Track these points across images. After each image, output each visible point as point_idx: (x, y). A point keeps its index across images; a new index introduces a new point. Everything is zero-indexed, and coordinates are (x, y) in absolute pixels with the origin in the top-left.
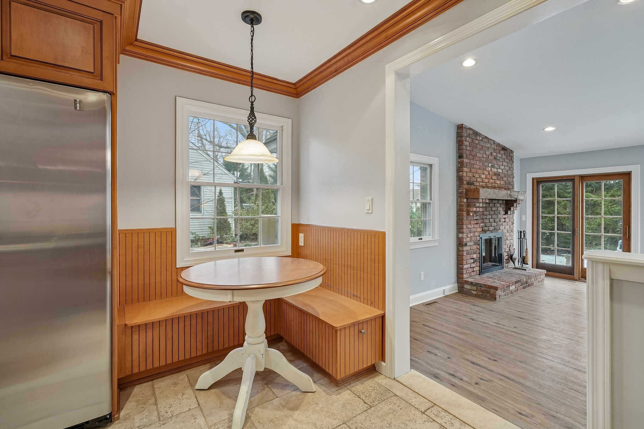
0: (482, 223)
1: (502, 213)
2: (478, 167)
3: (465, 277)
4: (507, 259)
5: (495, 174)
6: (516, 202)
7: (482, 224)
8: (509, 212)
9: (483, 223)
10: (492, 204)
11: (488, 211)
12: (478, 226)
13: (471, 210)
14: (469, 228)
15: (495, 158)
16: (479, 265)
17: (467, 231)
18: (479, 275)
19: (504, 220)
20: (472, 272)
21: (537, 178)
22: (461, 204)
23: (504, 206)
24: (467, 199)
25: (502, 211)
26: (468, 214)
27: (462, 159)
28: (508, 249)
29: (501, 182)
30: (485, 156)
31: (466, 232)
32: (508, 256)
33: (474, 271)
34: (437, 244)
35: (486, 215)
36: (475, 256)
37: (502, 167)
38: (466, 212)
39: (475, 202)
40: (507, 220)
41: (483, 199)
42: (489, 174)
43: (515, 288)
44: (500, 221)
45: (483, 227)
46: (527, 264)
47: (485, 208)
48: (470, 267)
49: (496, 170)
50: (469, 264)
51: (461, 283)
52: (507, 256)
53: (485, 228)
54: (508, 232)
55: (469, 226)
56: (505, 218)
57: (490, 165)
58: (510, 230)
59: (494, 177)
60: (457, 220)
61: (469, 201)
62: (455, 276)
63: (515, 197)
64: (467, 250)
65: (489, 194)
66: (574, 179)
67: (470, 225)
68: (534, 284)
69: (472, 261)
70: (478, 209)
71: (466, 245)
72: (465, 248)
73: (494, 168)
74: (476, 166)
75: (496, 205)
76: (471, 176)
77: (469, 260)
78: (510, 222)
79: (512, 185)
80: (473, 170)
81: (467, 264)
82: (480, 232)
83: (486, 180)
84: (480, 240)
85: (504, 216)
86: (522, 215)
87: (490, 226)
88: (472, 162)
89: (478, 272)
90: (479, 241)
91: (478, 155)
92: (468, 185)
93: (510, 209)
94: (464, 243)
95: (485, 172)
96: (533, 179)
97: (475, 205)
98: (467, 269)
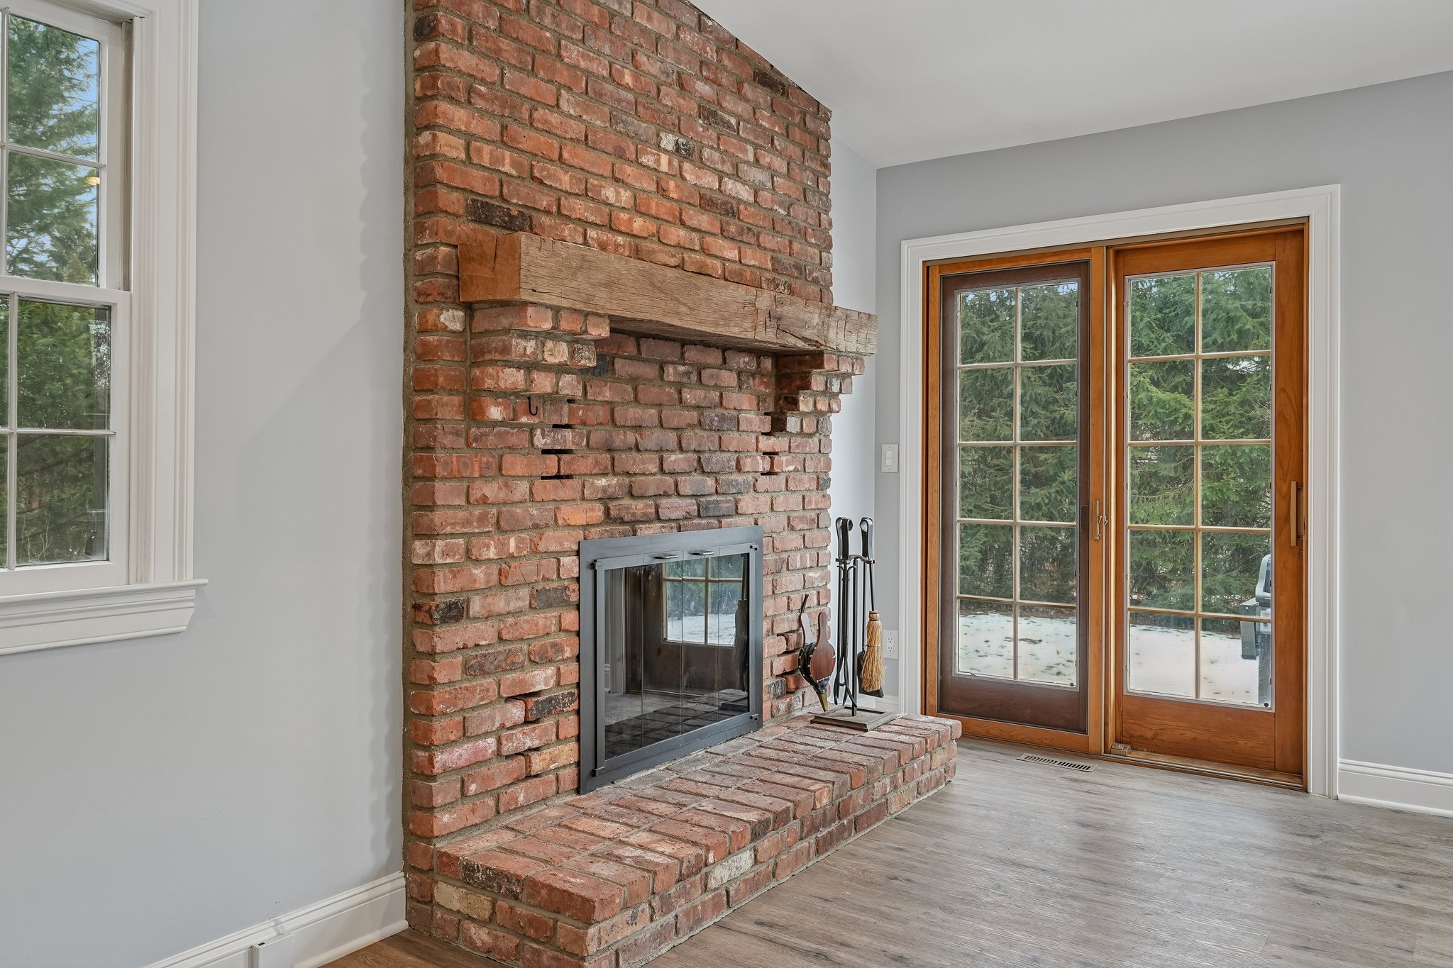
0: (604, 474)
1: (749, 421)
2: (576, 129)
3: (446, 826)
4: (784, 674)
5: (706, 203)
6: (821, 366)
7: (603, 482)
8: (792, 423)
9: (615, 474)
10: (681, 368)
11: (653, 405)
12: (568, 489)
13: (489, 383)
14: (484, 500)
15: (709, 114)
16: (575, 733)
17: (467, 522)
18: (578, 791)
19: (764, 465)
20: (517, 781)
21: (943, 264)
22: (425, 344)
23: (767, 386)
24: (469, 308)
25: (752, 416)
26: (473, 412)
27: (432, 45)
28: (794, 616)
29: (749, 252)
30: (628, 79)
31: (458, 529)
32: (789, 657)
33: (529, 777)
34: (177, 620)
35: (638, 428)
36: (541, 679)
37: (759, 176)
38: (456, 399)
39: (507, 331)
40: (785, 464)
41: (557, 310)
42: (662, 191)
43: (756, 862)
44: (739, 469)
45: (611, 499)
46: (878, 694)
47: (629, 388)
48: (498, 753)
49: (710, 181)
50: (487, 734)
51: (421, 871)
52: (783, 658)
53: (627, 502)
54: (793, 529)
55: (491, 490)
56: (771, 454)
57: (668, 141)
58: (802, 519)
59: (703, 220)
60: (406, 449)
61: (481, 323)
62: (386, 823)
63: (807, 334)
64: (465, 647)
65: (609, 285)
66: (1087, 263)
67: (495, 485)
68: (894, 808)
69: (517, 712)
70: (543, 383)
71: (456, 612)
72: (448, 637)
73: (702, 164)
74: (554, 118)
75: (712, 376)
76: (507, 168)
77: (486, 713)
78: (805, 477)
79: (815, 281)
80: (529, 139)
81: (465, 736)
82: (586, 527)
83: (638, 224)
84: (587, 576)
85: (767, 443)
86: (885, 447)
87: (666, 495)
88: (528, 87)
89: (569, 775)
90: (574, 586)
91: (572, 53)
92: (478, 220)
93: (793, 404)
94: (438, 600)
95: (629, 171)
96: (927, 267)
97: (506, 349)
98: (463, 774)
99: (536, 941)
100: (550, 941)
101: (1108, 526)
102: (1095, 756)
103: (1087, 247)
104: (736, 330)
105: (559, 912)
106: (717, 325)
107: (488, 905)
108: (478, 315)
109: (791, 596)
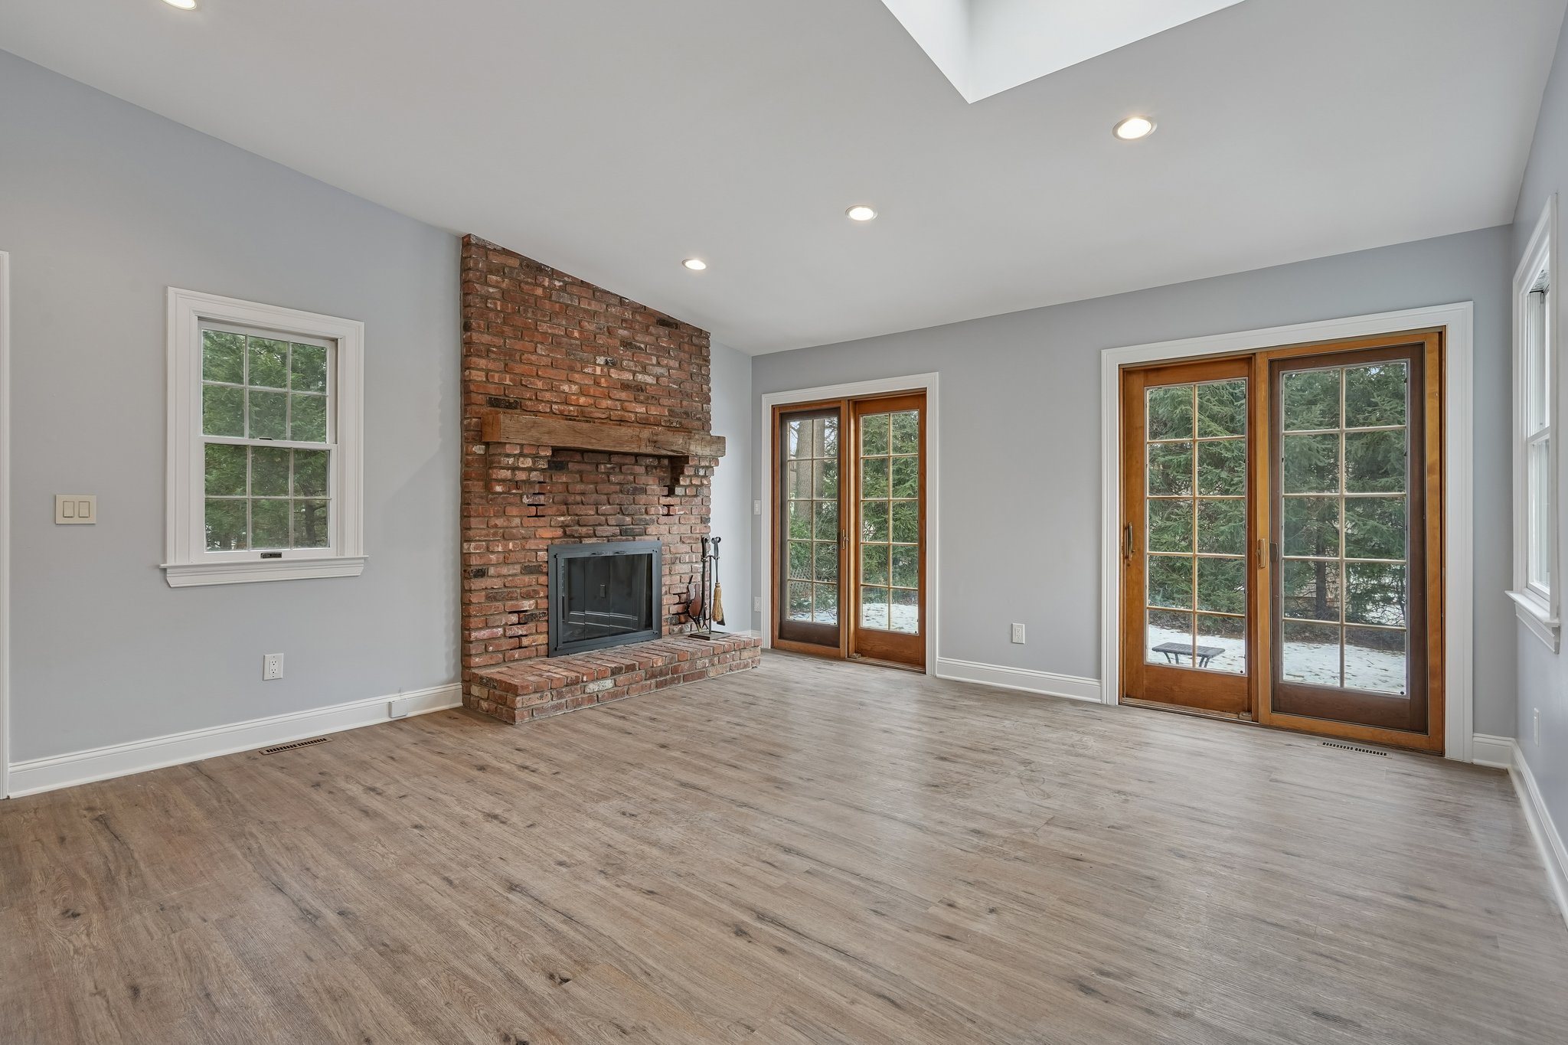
0: (563, 515)
1: (654, 490)
2: (546, 361)
3: (477, 663)
4: (678, 614)
5: (625, 386)
6: (688, 463)
7: (562, 518)
8: (679, 491)
9: (569, 515)
10: (609, 466)
11: (592, 483)
12: (541, 522)
13: (494, 476)
14: (496, 526)
15: (627, 344)
16: (546, 630)
17: (488, 535)
18: (548, 656)
19: (663, 511)
20: (515, 649)
21: (782, 407)
22: (467, 460)
23: (664, 472)
24: (487, 444)
25: (655, 487)
26: (488, 487)
27: (469, 334)
28: (685, 585)
29: (653, 408)
30: (576, 334)
31: (483, 538)
32: (681, 606)
33: (520, 647)
34: (357, 571)
35: (583, 494)
36: (527, 605)
37: (659, 370)
38: (481, 483)
39: (500, 454)
40: (677, 510)
41: (522, 445)
42: (597, 383)
43: (615, 685)
44: (647, 513)
45: (567, 526)
46: (722, 623)
47: (577, 476)
48: (504, 635)
49: (628, 376)
50: (498, 626)
51: (467, 681)
52: (676, 606)
53: (576, 528)
54: (683, 543)
55: (500, 522)
56: (669, 506)
57: (601, 360)
58: (689, 538)
59: (623, 395)
60: (462, 504)
61: (492, 451)
62: (453, 661)
63: (674, 448)
64: (486, 588)
65: (549, 433)
66: (839, 408)
67: (502, 520)
68: (711, 674)
69: (514, 618)
70: (521, 476)
71: (481, 573)
72: (477, 584)
73: (622, 369)
74: (533, 358)
75: (628, 469)
76: (508, 382)
77: (498, 617)
78: (692, 517)
79: (699, 419)
80: (519, 369)
81: (487, 626)
82: (552, 539)
83: (582, 400)
84: (552, 562)
85: (664, 501)
86: (755, 501)
87: (600, 525)
88: (519, 345)
89: (543, 649)
90: (546, 565)
91: (544, 327)
92: (492, 405)
93: (678, 481)
94: (472, 568)
95: (577, 377)
96: (774, 408)
97: (499, 462)
98: (487, 642)
99: (501, 705)
100: (505, 704)
101: (849, 542)
102: (842, 659)
103: (838, 400)
104: (628, 448)
105: (508, 692)
106: (615, 447)
107: (487, 692)
108: (491, 447)
109: (682, 576)
